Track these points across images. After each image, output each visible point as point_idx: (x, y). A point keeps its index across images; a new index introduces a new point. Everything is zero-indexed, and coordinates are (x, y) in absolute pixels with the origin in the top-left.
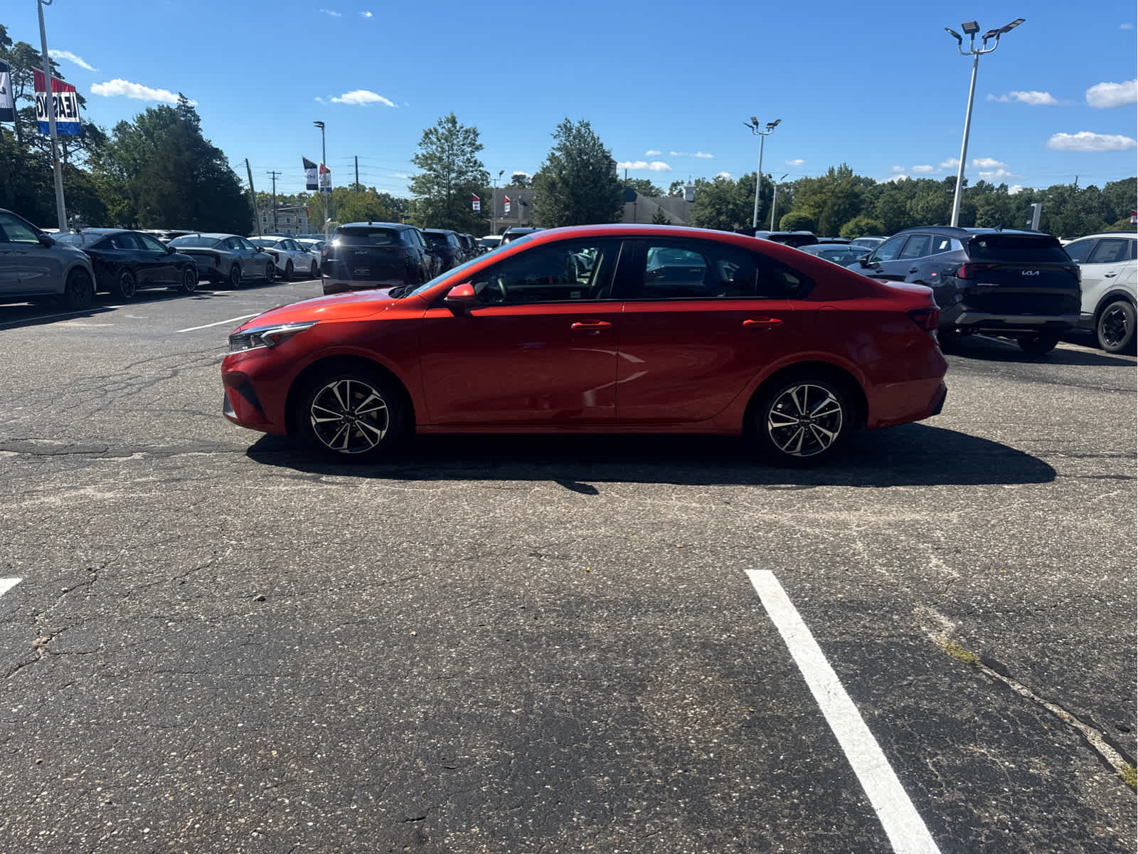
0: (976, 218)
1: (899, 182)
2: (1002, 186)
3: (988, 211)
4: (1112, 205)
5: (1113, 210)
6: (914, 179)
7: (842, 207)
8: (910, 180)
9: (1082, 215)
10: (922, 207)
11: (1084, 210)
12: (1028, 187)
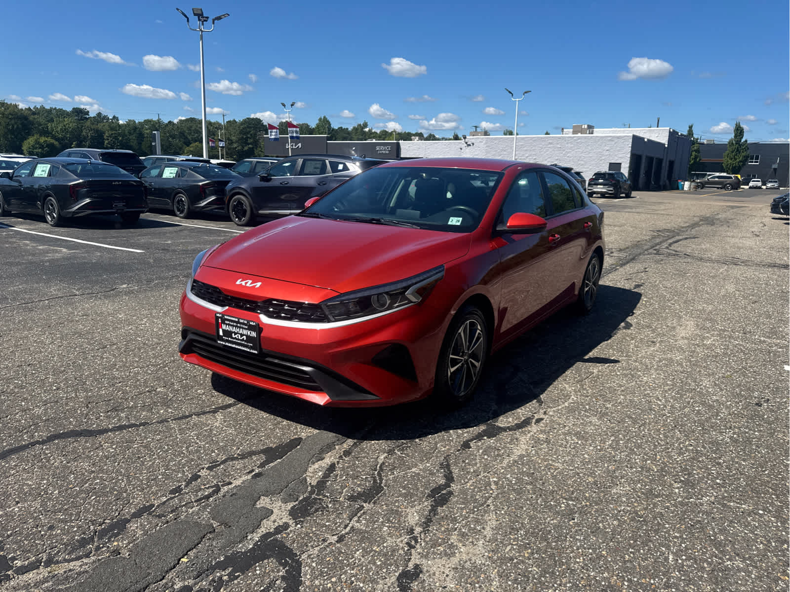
0: (104, 139)
1: (34, 108)
2: (114, 117)
3: (112, 134)
4: (186, 134)
5: (187, 138)
6: (48, 107)
7: (15, 127)
8: (44, 108)
9: (170, 139)
10: (61, 129)
11: (171, 136)
12: (132, 119)
